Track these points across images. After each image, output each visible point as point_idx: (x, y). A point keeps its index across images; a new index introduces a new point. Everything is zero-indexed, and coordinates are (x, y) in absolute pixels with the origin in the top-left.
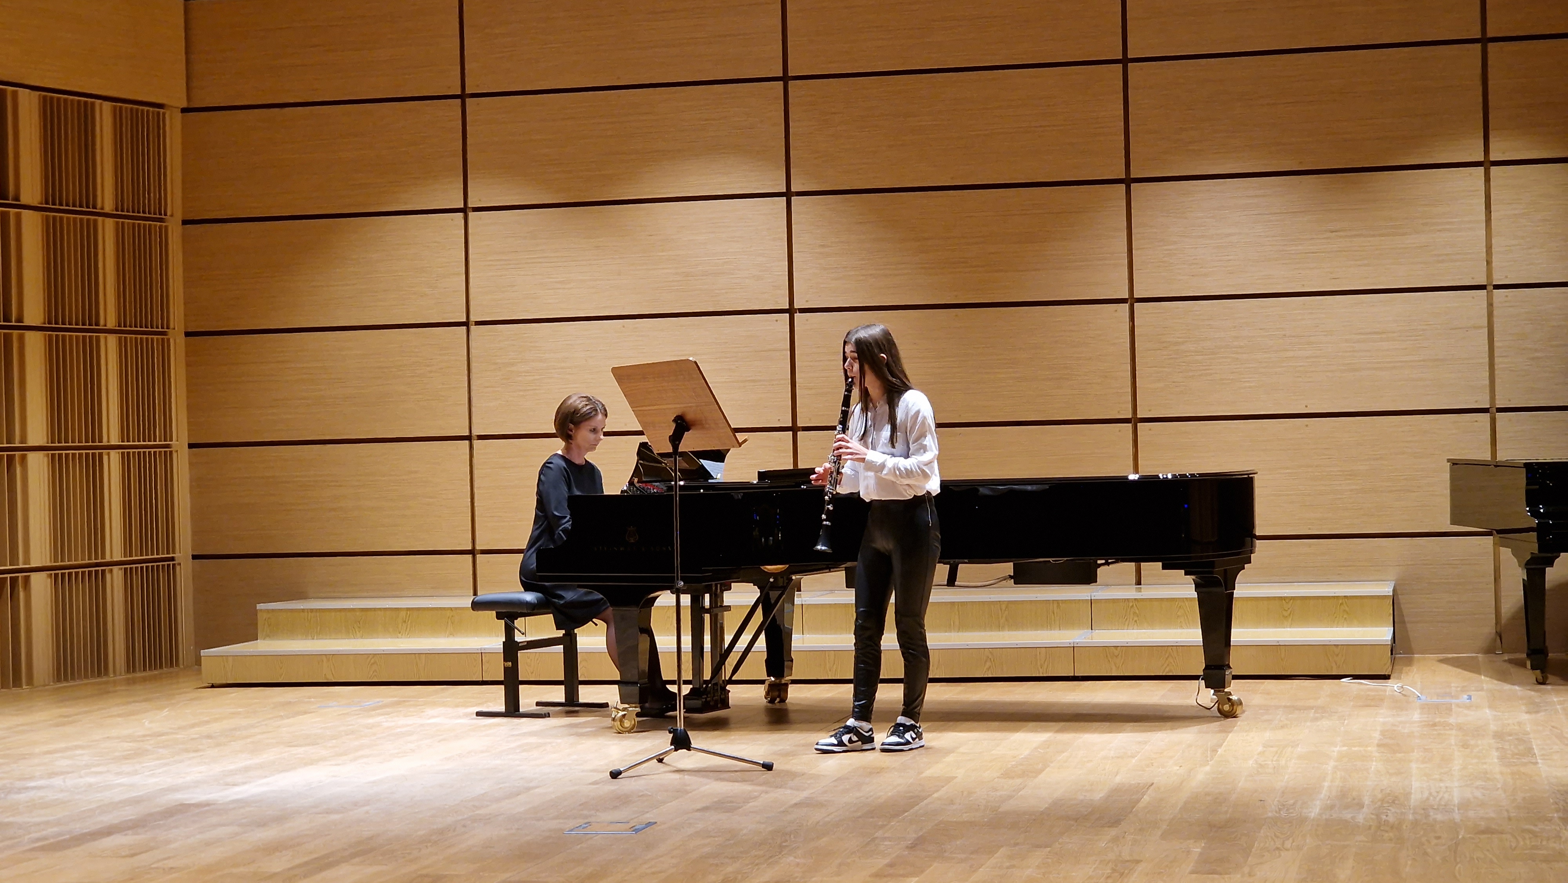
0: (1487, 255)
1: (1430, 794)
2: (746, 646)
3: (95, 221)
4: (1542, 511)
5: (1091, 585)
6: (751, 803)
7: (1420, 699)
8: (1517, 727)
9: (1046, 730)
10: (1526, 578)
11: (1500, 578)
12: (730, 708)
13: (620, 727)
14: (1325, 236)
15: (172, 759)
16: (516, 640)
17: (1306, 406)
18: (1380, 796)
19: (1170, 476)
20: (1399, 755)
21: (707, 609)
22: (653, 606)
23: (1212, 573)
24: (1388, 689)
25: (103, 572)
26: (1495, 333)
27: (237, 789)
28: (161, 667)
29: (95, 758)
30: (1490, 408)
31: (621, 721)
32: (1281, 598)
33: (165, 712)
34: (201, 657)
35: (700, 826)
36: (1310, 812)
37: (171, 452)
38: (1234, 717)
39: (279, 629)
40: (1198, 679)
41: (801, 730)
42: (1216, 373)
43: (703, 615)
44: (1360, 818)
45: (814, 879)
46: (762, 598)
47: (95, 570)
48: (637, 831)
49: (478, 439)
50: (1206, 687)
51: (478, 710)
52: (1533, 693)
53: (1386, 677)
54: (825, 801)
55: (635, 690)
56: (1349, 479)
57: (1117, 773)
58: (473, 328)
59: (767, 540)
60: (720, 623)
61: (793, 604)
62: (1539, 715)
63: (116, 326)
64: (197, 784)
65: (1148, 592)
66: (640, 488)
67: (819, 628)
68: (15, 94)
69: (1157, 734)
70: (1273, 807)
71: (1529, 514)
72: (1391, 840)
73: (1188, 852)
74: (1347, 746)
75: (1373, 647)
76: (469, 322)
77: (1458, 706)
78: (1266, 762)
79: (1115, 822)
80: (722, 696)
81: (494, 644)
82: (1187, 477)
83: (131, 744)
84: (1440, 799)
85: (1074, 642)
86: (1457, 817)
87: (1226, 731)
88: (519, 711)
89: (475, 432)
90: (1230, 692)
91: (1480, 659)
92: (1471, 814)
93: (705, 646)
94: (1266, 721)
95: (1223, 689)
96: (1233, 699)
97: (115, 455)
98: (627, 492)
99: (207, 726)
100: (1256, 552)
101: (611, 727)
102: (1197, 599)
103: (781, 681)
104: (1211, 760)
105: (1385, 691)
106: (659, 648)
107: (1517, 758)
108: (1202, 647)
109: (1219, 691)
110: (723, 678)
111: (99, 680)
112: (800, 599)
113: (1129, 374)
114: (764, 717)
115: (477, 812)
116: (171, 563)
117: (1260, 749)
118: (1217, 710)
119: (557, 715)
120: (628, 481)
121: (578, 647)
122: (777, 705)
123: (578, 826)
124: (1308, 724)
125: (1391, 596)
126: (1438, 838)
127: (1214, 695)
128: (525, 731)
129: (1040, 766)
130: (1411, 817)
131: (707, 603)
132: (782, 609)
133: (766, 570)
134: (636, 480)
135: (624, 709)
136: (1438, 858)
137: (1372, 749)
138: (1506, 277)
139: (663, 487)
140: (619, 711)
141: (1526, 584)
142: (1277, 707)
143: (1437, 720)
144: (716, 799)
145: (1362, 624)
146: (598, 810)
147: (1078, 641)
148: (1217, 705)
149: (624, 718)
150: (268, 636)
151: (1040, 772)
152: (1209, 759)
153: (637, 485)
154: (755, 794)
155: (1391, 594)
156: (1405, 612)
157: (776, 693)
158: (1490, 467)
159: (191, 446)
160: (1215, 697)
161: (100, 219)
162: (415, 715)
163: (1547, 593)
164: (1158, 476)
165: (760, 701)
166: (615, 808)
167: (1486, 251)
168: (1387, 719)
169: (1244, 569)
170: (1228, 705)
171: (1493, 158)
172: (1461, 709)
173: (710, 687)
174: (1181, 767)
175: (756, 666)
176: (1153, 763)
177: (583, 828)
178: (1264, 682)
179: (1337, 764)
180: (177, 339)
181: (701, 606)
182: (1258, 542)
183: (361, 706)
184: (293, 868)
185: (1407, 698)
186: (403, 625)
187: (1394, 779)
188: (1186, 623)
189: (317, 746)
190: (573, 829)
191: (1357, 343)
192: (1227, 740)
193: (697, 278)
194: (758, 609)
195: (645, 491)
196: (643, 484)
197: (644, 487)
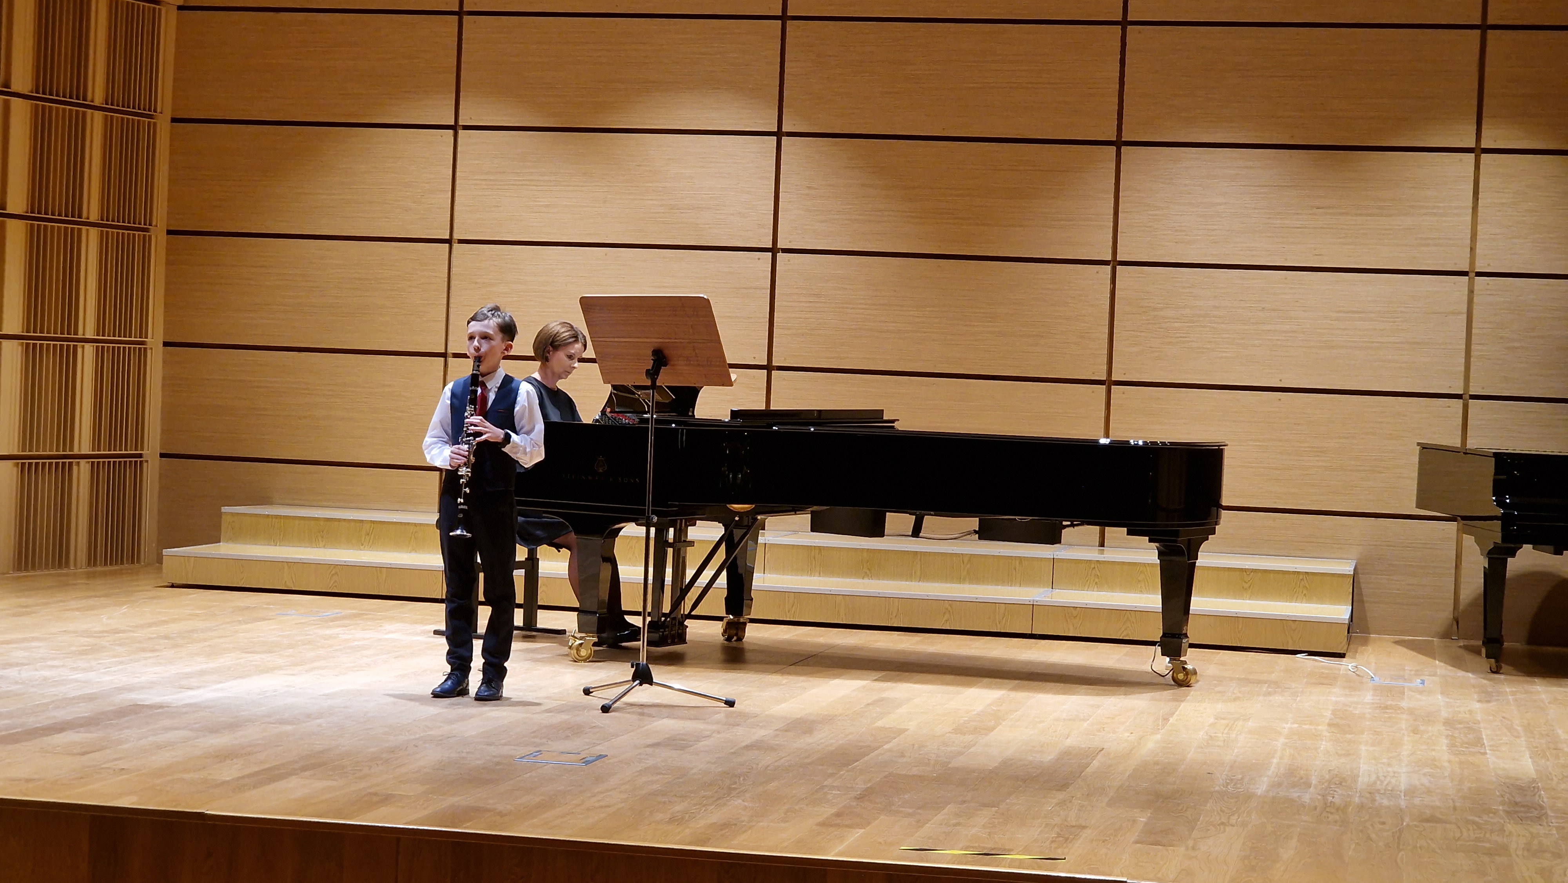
0: (1471, 241)
1: (1378, 777)
2: (707, 581)
3: (84, 114)
4: (1508, 501)
5: (1055, 544)
6: (702, 743)
7: (1374, 680)
8: (1467, 716)
9: (1000, 687)
10: (1487, 566)
11: (1461, 564)
12: (686, 643)
13: (577, 657)
14: (1310, 212)
15: (128, 658)
17: (1281, 380)
18: (1327, 777)
19: (1141, 443)
20: (1349, 736)
21: (670, 543)
22: (617, 536)
23: (1176, 541)
24: (1342, 668)
25: (70, 464)
26: (1474, 321)
27: (191, 693)
28: (122, 563)
29: (52, 652)
30: (1463, 394)
31: (578, 650)
32: (1241, 570)
33: (124, 609)
34: (163, 556)
35: (650, 762)
36: (1258, 788)
37: (145, 349)
38: (1188, 686)
39: (242, 534)
40: (1155, 646)
41: (758, 671)
42: (1194, 342)
43: (666, 549)
44: (1307, 798)
46: (727, 536)
47: (62, 462)
48: (587, 763)
49: (453, 357)
50: (1162, 655)
51: (435, 628)
52: (1485, 682)
53: (1342, 656)
54: (777, 745)
55: (594, 619)
56: (1318, 456)
57: (1068, 736)
58: (456, 246)
59: (735, 477)
60: (682, 557)
61: (757, 543)
62: (1491, 704)
63: (98, 220)
64: (151, 685)
65: (1110, 555)
66: (613, 418)
67: (782, 568)
69: (1110, 698)
70: (1221, 781)
71: (1495, 503)
72: (1336, 822)
73: (1134, 821)
74: (1297, 724)
75: (1330, 625)
76: (452, 238)
77: (1410, 689)
78: (1216, 735)
79: (1063, 786)
80: (679, 631)
82: (1158, 444)
83: (88, 639)
84: (1387, 784)
85: (1034, 600)
86: (1403, 803)
87: (1178, 700)
89: (451, 350)
90: (1186, 661)
91: (1436, 644)
92: (1417, 801)
93: (666, 579)
94: (1219, 692)
95: (1179, 658)
96: (1188, 668)
97: (89, 348)
98: (599, 422)
99: (166, 626)
100: (1221, 523)
101: (567, 655)
103: (740, 620)
104: (1161, 730)
105: (1339, 669)
106: (622, 577)
107: (1466, 747)
108: (1161, 614)
109: (1175, 660)
110: (682, 612)
111: (60, 571)
112: (764, 538)
113: (1106, 336)
114: (719, 655)
116: (139, 460)
117: (1212, 720)
118: (1171, 678)
120: (600, 411)
121: (539, 571)
122: (734, 643)
123: (529, 753)
124: (1261, 698)
125: (1351, 574)
126: (1383, 823)
127: (1169, 663)
129: (992, 723)
130: (1357, 800)
131: (671, 536)
132: (746, 547)
133: (732, 508)
134: (608, 410)
135: (581, 638)
136: (1381, 844)
137: (1323, 728)
138: (1489, 265)
139: (634, 418)
140: (576, 640)
141: (1487, 572)
142: (1232, 679)
143: (1389, 703)
144: (667, 736)
145: (1321, 600)
146: (549, 739)
147: (1037, 599)
148: (1171, 673)
149: (581, 647)
150: (231, 539)
151: (993, 728)
152: (1160, 727)
153: (609, 415)
154: (708, 733)
155: (1352, 573)
156: (1363, 586)
157: (733, 632)
158: (1460, 453)
159: (166, 344)
160: (1170, 665)
161: (89, 111)
162: (372, 629)
163: (1507, 582)
164: (1129, 441)
165: (716, 638)
166: (567, 737)
167: (1471, 238)
168: (1338, 699)
169: (1208, 539)
170: (1182, 674)
171: (1484, 145)
172: (1413, 694)
173: (669, 621)
174: (1132, 733)
175: (715, 602)
176: (1104, 728)
177: (534, 757)
178: (1220, 653)
179: (1287, 741)
180: (158, 236)
181: (664, 539)
182: (1224, 513)
183: (319, 616)
184: (243, 777)
185: (1360, 678)
186: (366, 537)
187: (1343, 760)
188: (1146, 588)
189: (272, 654)
190: (524, 757)
191: (1335, 320)
192: (1179, 710)
193: (682, 211)
194: (722, 546)
195: (617, 422)
196: (616, 415)
197: (615, 418)
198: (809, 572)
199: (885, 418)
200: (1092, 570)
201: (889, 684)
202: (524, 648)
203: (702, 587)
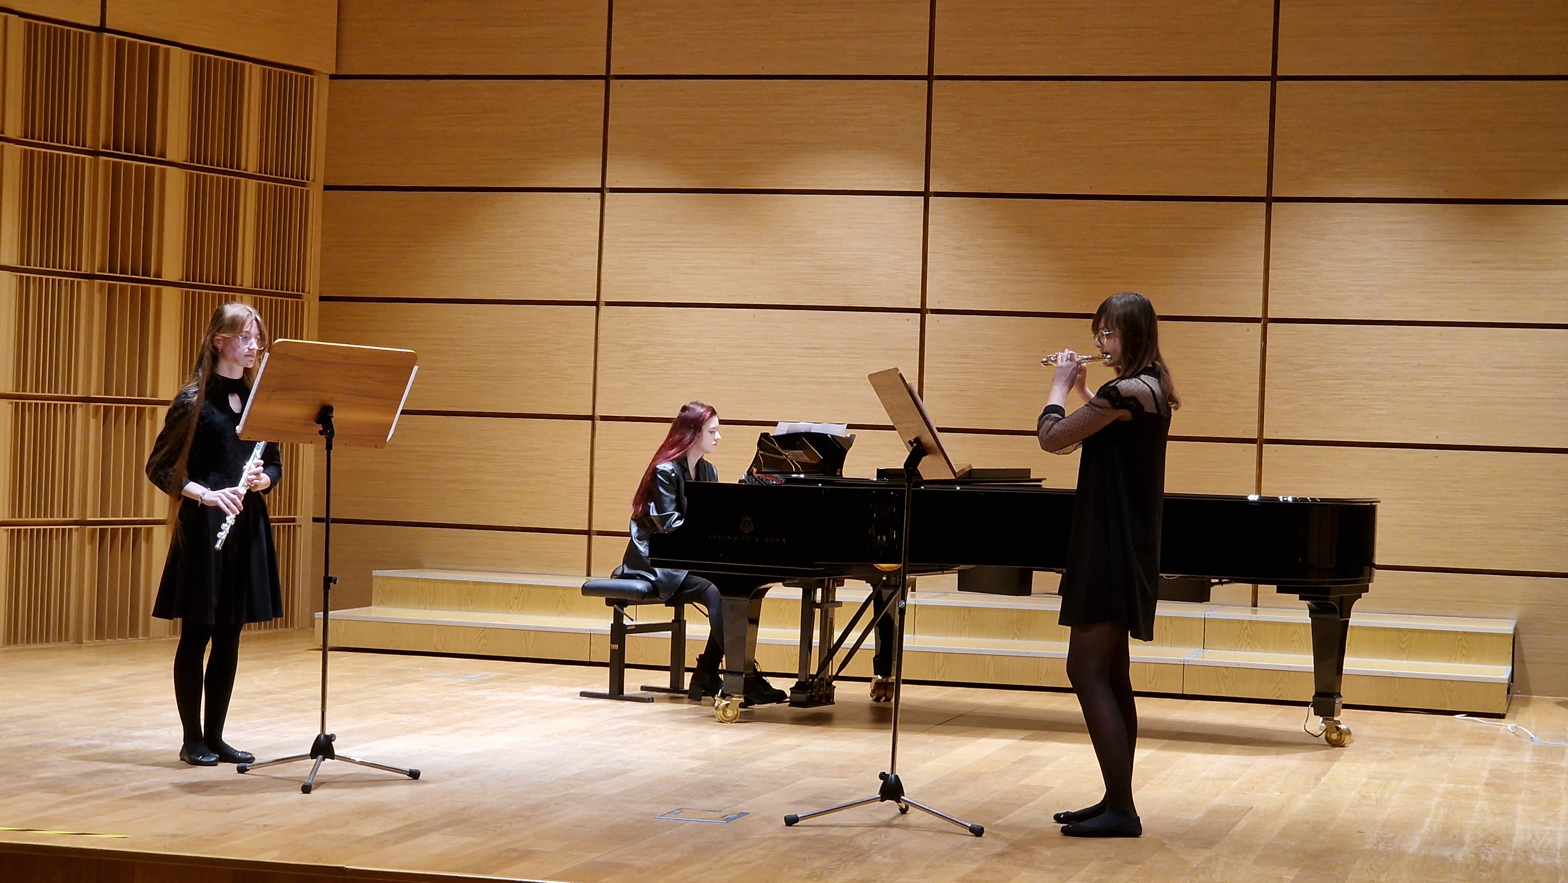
1: (1534, 836)
2: (855, 643)
3: (238, 182)
5: (1203, 603)
6: (845, 800)
7: (1533, 741)
12: (834, 703)
13: (723, 717)
14: (1466, 266)
15: (278, 718)
16: (624, 623)
17: (1437, 437)
18: (1481, 835)
19: (1290, 499)
20: (1505, 796)
21: (818, 604)
22: (764, 597)
23: (1327, 599)
24: (1502, 728)
31: (724, 710)
32: (1398, 630)
33: (276, 671)
34: (315, 619)
36: (1409, 847)
38: (1341, 747)
39: (393, 596)
40: (1308, 706)
41: (904, 730)
42: (1348, 399)
43: (814, 610)
44: (1459, 857)
45: (899, 880)
46: (874, 596)
48: (728, 820)
49: (601, 420)
50: (1315, 714)
51: (582, 691)
53: (1501, 716)
56: (1476, 514)
57: (1217, 795)
58: (603, 308)
59: (881, 538)
60: (830, 618)
63: (252, 287)
65: (1263, 615)
66: (759, 479)
67: (934, 628)
68: (167, 52)
69: (1261, 758)
70: (1372, 839)
72: (1489, 880)
73: (1281, 879)
74: (1453, 783)
75: (1488, 685)
76: (599, 301)
78: (1370, 794)
79: (1209, 843)
80: (827, 692)
81: (603, 626)
82: (1308, 501)
84: (1543, 843)
85: (1184, 660)
86: (1558, 862)
87: (1332, 760)
88: (623, 694)
89: (598, 413)
90: (1339, 721)
93: (813, 641)
94: (1374, 752)
95: (1332, 717)
96: (1342, 728)
98: (746, 482)
99: (315, 688)
100: (1374, 582)
101: (714, 716)
102: (1311, 625)
104: (1313, 789)
105: (1499, 730)
108: (1313, 674)
109: (1328, 719)
110: (830, 674)
113: (1257, 393)
114: (868, 716)
115: (571, 791)
116: (292, 524)
117: (1365, 780)
118: (1325, 738)
119: (661, 700)
120: (746, 471)
121: (686, 634)
122: (882, 703)
123: (670, 811)
124: (1417, 758)
127: (1322, 722)
128: (627, 714)
130: (1511, 858)
131: (819, 598)
134: (755, 470)
137: (1479, 788)
142: (1387, 740)
143: (1549, 763)
144: (810, 794)
145: (1480, 661)
146: (691, 797)
147: (1188, 659)
148: (1324, 733)
149: (727, 707)
150: (382, 603)
152: (1312, 786)
153: (756, 475)
154: (850, 791)
155: (1512, 633)
156: (1523, 645)
157: (883, 692)
160: (1323, 725)
161: (243, 179)
162: (519, 691)
164: (1278, 499)
166: (709, 796)
168: (1497, 759)
169: (1361, 597)
170: (1336, 734)
173: (816, 682)
174: (1282, 792)
175: (864, 665)
176: (1254, 787)
177: (675, 814)
178: (1376, 713)
179: (1441, 800)
180: (311, 302)
181: (812, 600)
182: (1377, 572)
183: (468, 679)
184: (384, 834)
185: (1520, 738)
186: (515, 601)
187: (1498, 819)
188: (1300, 648)
189: (420, 715)
190: (665, 814)
191: (1492, 376)
192: (1332, 769)
193: (830, 272)
194: (870, 605)
195: (763, 482)
196: (763, 475)
197: (763, 478)
198: (959, 632)
199: (1032, 477)
200: (1244, 630)
201: (1036, 743)
202: (671, 709)
203: (849, 648)
